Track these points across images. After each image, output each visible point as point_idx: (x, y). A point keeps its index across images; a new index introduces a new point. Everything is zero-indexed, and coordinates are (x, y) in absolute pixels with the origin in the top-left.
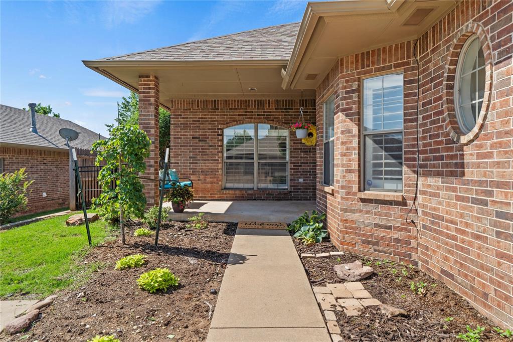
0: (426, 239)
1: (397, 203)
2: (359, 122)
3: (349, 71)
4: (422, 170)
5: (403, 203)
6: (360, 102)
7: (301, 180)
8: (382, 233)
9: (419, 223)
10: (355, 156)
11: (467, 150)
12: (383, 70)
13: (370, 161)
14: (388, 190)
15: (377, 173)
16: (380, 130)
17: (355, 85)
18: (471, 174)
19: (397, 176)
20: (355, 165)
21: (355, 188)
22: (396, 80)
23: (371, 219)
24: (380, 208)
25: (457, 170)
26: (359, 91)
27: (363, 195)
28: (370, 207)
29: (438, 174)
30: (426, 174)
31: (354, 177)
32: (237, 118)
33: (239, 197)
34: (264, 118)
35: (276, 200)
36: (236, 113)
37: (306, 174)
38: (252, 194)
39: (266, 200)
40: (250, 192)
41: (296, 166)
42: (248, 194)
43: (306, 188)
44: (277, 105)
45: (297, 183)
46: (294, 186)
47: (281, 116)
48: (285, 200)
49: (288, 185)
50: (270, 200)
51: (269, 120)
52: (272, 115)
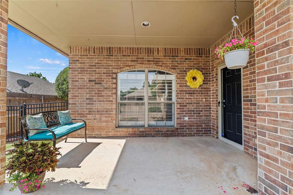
32: (130, 63)
33: (132, 134)
34: (153, 64)
35: (164, 136)
36: (129, 59)
37: (190, 113)
38: (143, 132)
39: (156, 136)
40: (141, 130)
41: (182, 106)
42: (140, 132)
43: (191, 125)
44: (165, 52)
45: (183, 121)
46: (180, 124)
47: (168, 62)
48: (172, 136)
49: (174, 123)
50: (159, 136)
51: (158, 66)
52: (160, 61)
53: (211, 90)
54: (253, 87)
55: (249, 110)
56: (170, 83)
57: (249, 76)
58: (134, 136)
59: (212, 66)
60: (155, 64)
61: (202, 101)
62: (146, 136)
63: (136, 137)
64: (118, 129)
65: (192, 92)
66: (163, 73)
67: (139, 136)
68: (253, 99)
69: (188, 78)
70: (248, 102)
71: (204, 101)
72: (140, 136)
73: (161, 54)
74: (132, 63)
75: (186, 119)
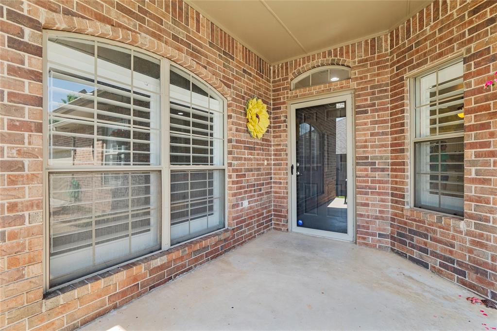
32: (113, 15)
33: (124, 293)
34: (188, 53)
35: (212, 259)
37: (250, 190)
38: (161, 268)
39: (195, 266)
40: (158, 262)
41: (239, 176)
42: (152, 272)
43: (251, 217)
44: (212, 36)
45: (241, 211)
46: (238, 217)
47: (218, 63)
48: (226, 251)
49: (222, 218)
50: (201, 264)
51: (199, 64)
52: (204, 53)
53: (272, 143)
54: (377, 143)
55: (370, 179)
57: (369, 126)
58: (132, 297)
59: (274, 100)
60: (192, 55)
61: (263, 164)
62: (171, 278)
63: (139, 295)
64: (61, 299)
65: (252, 146)
67: (151, 288)
68: (377, 161)
69: (252, 115)
70: (367, 166)
71: (266, 164)
72: (154, 287)
73: (204, 35)
74: (121, 19)
75: (246, 204)
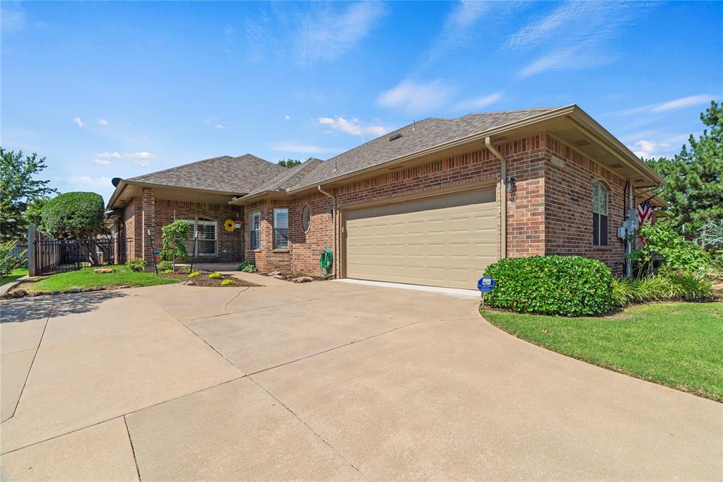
0: (296, 263)
1: (286, 252)
2: (273, 225)
3: (269, 205)
4: (294, 241)
5: (288, 252)
6: (273, 217)
7: (225, 251)
8: (281, 263)
9: (293, 258)
10: (271, 237)
11: (307, 235)
12: (281, 207)
13: (276, 239)
14: (283, 249)
15: (279, 243)
16: (279, 227)
17: (271, 211)
18: (308, 241)
19: (286, 244)
20: (271, 240)
21: (271, 248)
22: (286, 211)
23: (278, 259)
24: (281, 255)
25: (303, 241)
26: (272, 213)
27: (274, 251)
28: (277, 255)
29: (299, 242)
30: (296, 243)
31: (271, 244)
32: (184, 213)
34: (201, 214)
36: (183, 209)
37: (227, 247)
41: (222, 243)
43: (227, 255)
44: (210, 207)
45: (222, 253)
46: (221, 255)
47: (212, 213)
49: (216, 254)
51: (205, 215)
52: (207, 212)
56: (213, 227)
60: (203, 214)
65: (228, 234)
66: (209, 220)
69: (226, 225)
73: (207, 208)
